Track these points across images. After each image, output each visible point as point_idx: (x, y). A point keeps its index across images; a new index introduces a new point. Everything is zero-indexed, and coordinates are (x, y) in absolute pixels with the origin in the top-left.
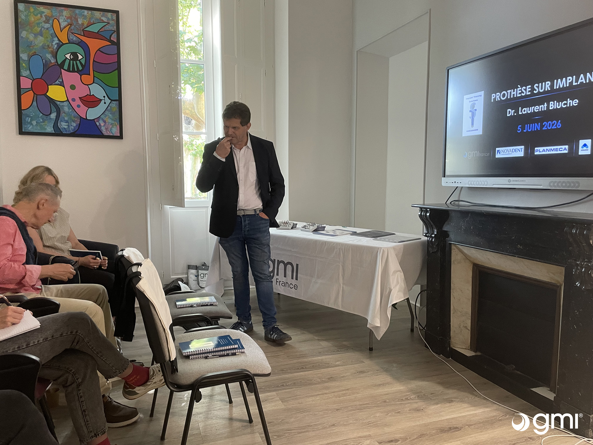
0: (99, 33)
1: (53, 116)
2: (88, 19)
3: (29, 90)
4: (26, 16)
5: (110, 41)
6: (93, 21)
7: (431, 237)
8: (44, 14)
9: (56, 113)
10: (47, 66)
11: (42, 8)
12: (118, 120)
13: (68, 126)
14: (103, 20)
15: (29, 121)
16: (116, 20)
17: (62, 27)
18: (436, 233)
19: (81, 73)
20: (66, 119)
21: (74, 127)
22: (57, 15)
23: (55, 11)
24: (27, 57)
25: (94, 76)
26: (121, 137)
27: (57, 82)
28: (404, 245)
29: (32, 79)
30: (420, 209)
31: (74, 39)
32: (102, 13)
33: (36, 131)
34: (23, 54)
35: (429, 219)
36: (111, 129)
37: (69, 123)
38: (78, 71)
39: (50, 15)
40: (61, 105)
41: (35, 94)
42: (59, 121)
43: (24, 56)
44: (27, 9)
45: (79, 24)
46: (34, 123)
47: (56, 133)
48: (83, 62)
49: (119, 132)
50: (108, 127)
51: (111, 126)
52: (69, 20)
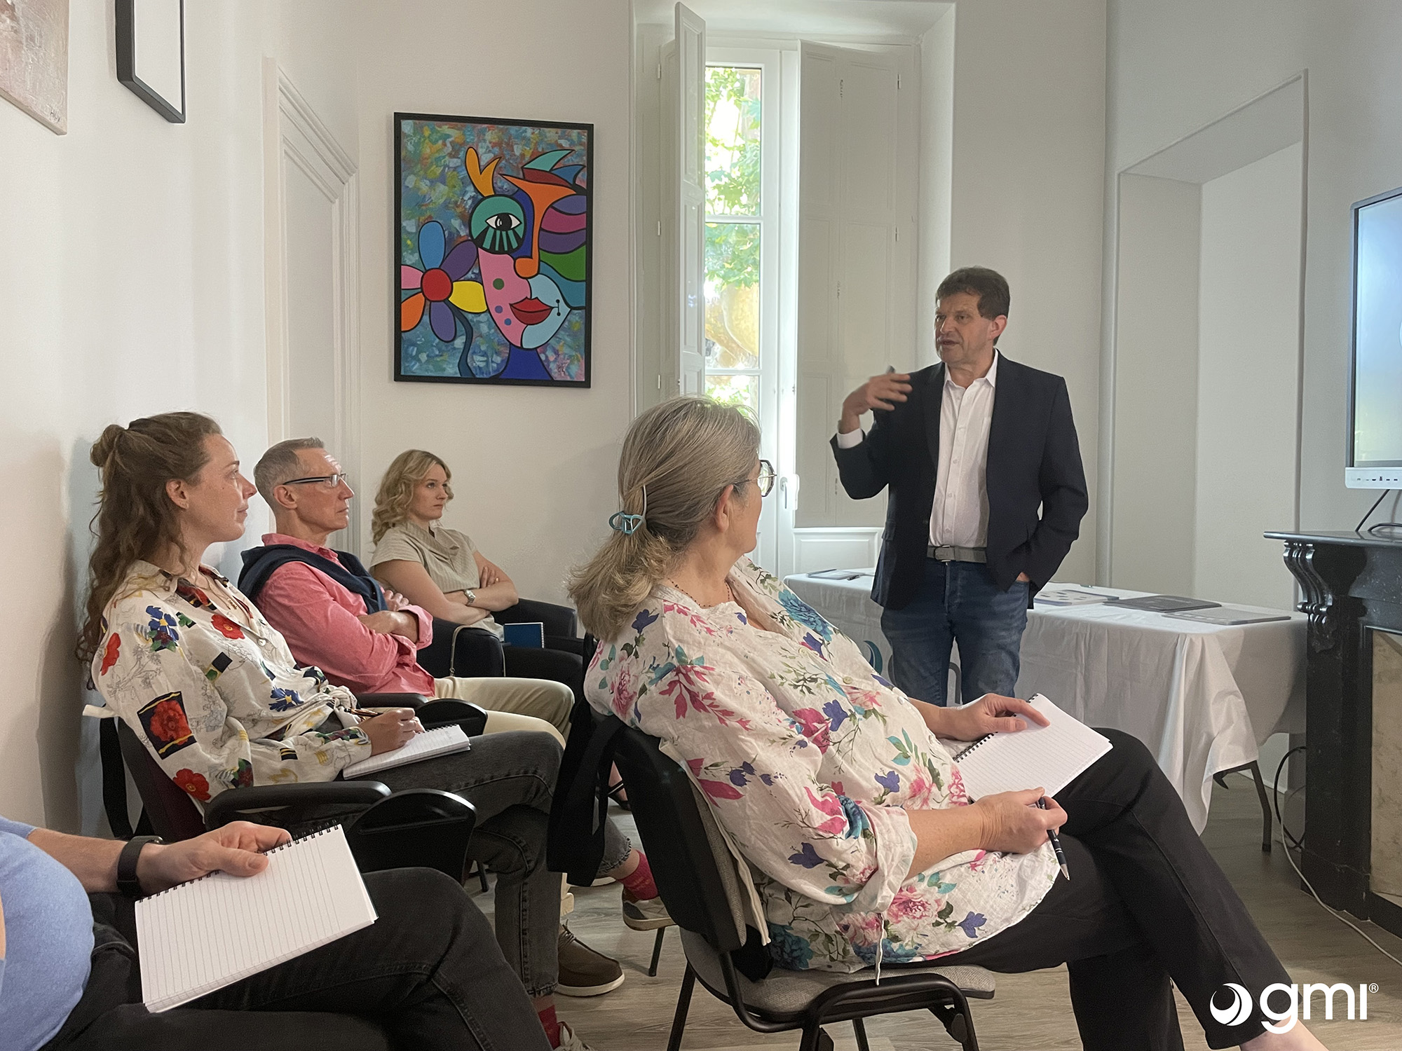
0: (553, 172)
1: (459, 342)
2: (533, 145)
3: (416, 291)
4: (417, 145)
5: (574, 187)
6: (543, 149)
7: (1317, 612)
8: (450, 140)
9: (464, 337)
10: (451, 243)
11: (445, 128)
12: (583, 349)
13: (487, 361)
14: (561, 145)
15: (414, 353)
16: (586, 143)
17: (482, 163)
18: (1330, 604)
19: (514, 254)
20: (483, 348)
21: (497, 364)
22: (473, 139)
23: (471, 133)
24: (415, 227)
25: (540, 261)
26: (586, 384)
27: (470, 275)
28: (1246, 630)
29: (423, 269)
30: (1287, 544)
31: (505, 187)
32: (560, 131)
33: (427, 374)
34: (407, 221)
35: (1311, 569)
36: (568, 368)
37: (487, 357)
38: (511, 252)
39: (460, 141)
40: (475, 320)
41: (428, 300)
42: (470, 351)
43: (409, 225)
44: (418, 130)
45: (515, 155)
46: (423, 357)
47: (463, 377)
48: (520, 232)
49: (583, 372)
50: (562, 364)
51: (569, 361)
52: (496, 150)
